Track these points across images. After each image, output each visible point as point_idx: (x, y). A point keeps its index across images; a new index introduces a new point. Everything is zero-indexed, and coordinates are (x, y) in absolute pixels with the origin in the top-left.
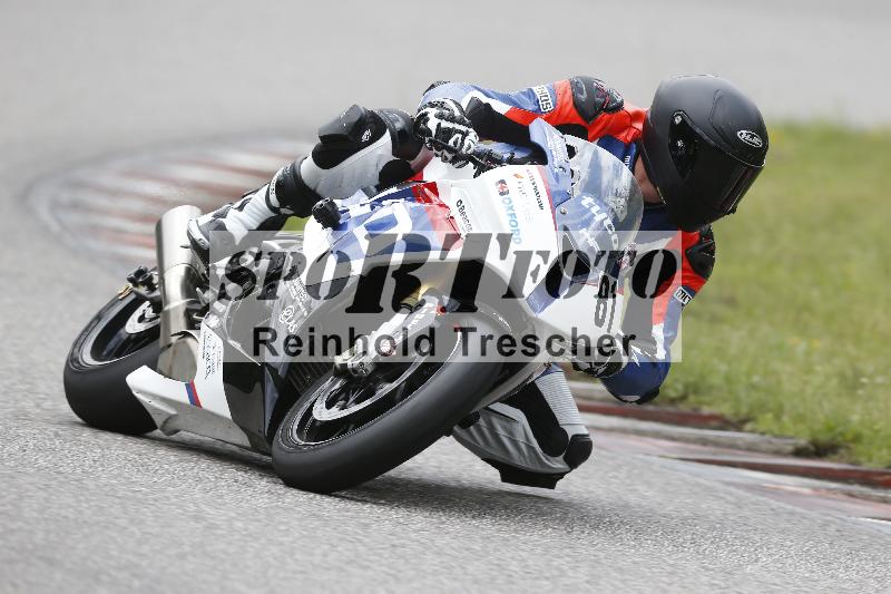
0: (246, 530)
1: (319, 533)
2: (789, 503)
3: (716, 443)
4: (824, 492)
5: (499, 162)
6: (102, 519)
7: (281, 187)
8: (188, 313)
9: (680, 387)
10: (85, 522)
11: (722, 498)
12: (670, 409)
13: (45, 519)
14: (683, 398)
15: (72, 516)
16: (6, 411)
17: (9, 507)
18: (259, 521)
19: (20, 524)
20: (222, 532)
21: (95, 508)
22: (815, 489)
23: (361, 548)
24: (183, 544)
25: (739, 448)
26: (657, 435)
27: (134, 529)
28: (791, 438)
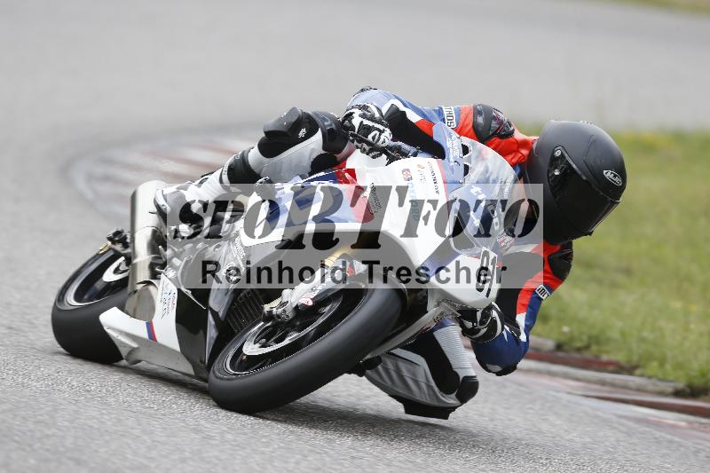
0: (235, 441)
1: (294, 446)
2: (670, 434)
3: (613, 385)
4: (697, 425)
5: (405, 155)
6: (120, 428)
7: (231, 170)
8: (152, 266)
9: (585, 338)
10: (107, 431)
11: (615, 428)
12: (577, 356)
13: (74, 428)
14: (587, 347)
15: (96, 426)
16: (47, 340)
17: (47, 417)
18: (245, 434)
19: (54, 430)
20: (217, 442)
21: (115, 420)
22: (690, 422)
23: (327, 459)
24: (184, 451)
25: (630, 389)
26: (566, 376)
27: (146, 438)
28: (671, 381)
